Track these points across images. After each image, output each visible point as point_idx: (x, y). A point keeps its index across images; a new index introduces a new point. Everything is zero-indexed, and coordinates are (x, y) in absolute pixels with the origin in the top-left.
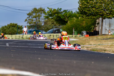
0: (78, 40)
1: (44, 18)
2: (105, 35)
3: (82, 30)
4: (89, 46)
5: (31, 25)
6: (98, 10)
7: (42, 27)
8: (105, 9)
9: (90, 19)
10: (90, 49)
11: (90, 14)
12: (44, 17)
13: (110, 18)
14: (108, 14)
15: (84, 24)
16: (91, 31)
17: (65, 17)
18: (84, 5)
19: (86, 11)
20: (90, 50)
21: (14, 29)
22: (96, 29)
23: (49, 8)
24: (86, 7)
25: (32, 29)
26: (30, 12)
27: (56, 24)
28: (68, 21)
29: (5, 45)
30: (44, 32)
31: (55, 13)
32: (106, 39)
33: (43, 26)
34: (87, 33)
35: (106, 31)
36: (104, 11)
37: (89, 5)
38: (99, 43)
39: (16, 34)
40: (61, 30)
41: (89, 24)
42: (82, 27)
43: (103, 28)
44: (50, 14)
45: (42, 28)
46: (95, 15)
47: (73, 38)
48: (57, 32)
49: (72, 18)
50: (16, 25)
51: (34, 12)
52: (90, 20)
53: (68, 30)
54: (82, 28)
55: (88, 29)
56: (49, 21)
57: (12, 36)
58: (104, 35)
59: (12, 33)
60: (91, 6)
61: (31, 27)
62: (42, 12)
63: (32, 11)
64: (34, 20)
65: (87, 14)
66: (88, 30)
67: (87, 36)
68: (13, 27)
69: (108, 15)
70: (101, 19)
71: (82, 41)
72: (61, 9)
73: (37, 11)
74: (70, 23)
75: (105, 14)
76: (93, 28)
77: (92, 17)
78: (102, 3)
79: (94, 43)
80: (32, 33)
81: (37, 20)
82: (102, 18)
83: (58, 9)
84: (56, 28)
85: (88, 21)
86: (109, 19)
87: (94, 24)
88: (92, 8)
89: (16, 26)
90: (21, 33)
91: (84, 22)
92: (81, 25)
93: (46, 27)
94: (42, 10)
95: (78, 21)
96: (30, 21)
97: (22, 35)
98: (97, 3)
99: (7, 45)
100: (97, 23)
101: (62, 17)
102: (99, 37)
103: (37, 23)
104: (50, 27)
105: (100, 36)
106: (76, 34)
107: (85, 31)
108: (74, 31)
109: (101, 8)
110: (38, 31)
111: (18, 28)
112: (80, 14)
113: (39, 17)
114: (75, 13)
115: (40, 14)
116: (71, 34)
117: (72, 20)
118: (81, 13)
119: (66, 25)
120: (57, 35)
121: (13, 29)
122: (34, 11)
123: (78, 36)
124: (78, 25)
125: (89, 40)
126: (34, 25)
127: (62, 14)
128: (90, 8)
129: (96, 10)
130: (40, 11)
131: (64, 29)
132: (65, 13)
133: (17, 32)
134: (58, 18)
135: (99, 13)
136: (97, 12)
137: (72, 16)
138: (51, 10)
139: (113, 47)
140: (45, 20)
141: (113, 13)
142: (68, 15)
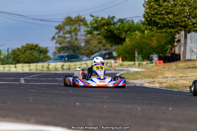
0: (144, 70)
1: (84, 33)
2: (191, 60)
3: (151, 54)
4: (164, 80)
5: (63, 45)
6: (178, 17)
7: (81, 49)
8: (189, 15)
9: (165, 33)
10: (165, 85)
11: (164, 24)
12: (85, 31)
14: (196, 25)
15: (153, 42)
16: (166, 54)
17: (122, 30)
18: (154, 9)
19: (157, 20)
20: (166, 87)
21: (33, 53)
22: (175, 51)
23: (93, 16)
24: (157, 14)
25: (64, 53)
27: (106, 43)
28: (125, 38)
29: (19, 81)
30: (85, 58)
31: (103, 25)
32: (193, 68)
33: (84, 47)
34: (160, 58)
35: (192, 53)
36: (189, 19)
37: (163, 10)
38: (181, 75)
39: (37, 62)
40: (115, 54)
41: (162, 43)
42: (150, 48)
43: (187, 48)
44: (95, 27)
46: (173, 27)
47: (136, 67)
48: (107, 56)
49: (133, 33)
50: (36, 46)
51: (68, 23)
52: (163, 35)
53: (127, 53)
54: (151, 50)
55: (161, 50)
56: (93, 38)
57: (29, 66)
58: (189, 60)
59: (30, 61)
60: (166, 12)
61: (63, 50)
62: (81, 23)
63: (63, 21)
64: (68, 38)
65: (159, 26)
66: (162, 53)
67: (159, 63)
68: (31, 50)
69: (195, 27)
70: (183, 33)
71: (151, 71)
72: (114, 17)
73: (72, 22)
74: (129, 40)
75: (190, 25)
76: (169, 48)
77: (167, 29)
78: (184, 5)
79: (172, 76)
80: (65, 59)
81: (72, 36)
82: (185, 31)
83: (109, 17)
84: (106, 50)
85: (160, 36)
87: (172, 41)
88: (167, 15)
89: (36, 48)
90: (45, 61)
91: (154, 39)
92: (149, 44)
93: (88, 49)
94: (80, 21)
95: (144, 38)
96: (60, 39)
97: (48, 64)
98: (175, 5)
99: (22, 81)
100: (176, 40)
101: (115, 32)
102: (181, 64)
103: (73, 42)
104: (95, 49)
105: (182, 62)
106: (141, 61)
107: (156, 55)
108: (136, 55)
109: (184, 14)
110: (74, 56)
111: (41, 52)
112: (147, 26)
113: (75, 32)
114: (138, 23)
115: (77, 27)
116: (131, 61)
117: (134, 37)
118: (149, 24)
119: (122, 46)
120: (108, 63)
121: (31, 54)
122: (66, 21)
123: (144, 63)
124: (143, 43)
125: (162, 69)
126: (68, 45)
127: (116, 25)
128: (165, 15)
129: (175, 18)
130: (78, 21)
131: (120, 51)
132: (121, 24)
133: (39, 58)
134: (109, 33)
135: (179, 24)
136: (176, 21)
137: (133, 28)
138: (96, 20)
140: (87, 37)
142: (127, 27)
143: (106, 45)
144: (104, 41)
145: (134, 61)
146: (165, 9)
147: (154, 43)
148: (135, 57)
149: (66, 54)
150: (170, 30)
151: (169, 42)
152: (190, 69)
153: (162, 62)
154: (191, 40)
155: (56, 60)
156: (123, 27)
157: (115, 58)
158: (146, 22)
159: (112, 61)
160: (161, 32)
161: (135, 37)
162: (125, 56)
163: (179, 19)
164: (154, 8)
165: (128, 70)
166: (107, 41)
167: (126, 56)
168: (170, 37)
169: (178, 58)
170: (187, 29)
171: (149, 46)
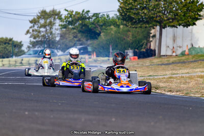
1: (59, 27)
2: (166, 56)
3: (126, 49)
5: (37, 39)
6: (152, 12)
7: (56, 43)
8: (165, 10)
9: (140, 29)
11: (139, 19)
12: (59, 25)
13: (173, 26)
14: (171, 20)
15: (129, 37)
17: (97, 25)
18: (129, 4)
19: (132, 16)
21: (7, 47)
22: (150, 47)
23: (68, 11)
24: (131, 9)
25: (38, 48)
26: (35, 17)
28: (100, 33)
30: (60, 53)
31: (79, 19)
32: (167, 64)
33: (59, 41)
34: (135, 54)
35: (168, 49)
37: (138, 4)
39: (12, 57)
40: (90, 49)
41: (138, 37)
42: (125, 43)
43: (162, 44)
44: (69, 21)
45: (57, 45)
46: (147, 22)
48: (82, 51)
49: (108, 28)
50: (11, 40)
51: (42, 17)
53: (102, 48)
54: (126, 45)
55: (137, 45)
56: (68, 32)
58: (164, 56)
59: (4, 56)
61: (37, 45)
62: (56, 17)
63: (38, 16)
64: (43, 32)
66: (137, 49)
67: (134, 58)
68: (5, 44)
69: (170, 22)
72: (88, 11)
73: (47, 16)
74: (104, 35)
75: (165, 20)
76: (145, 44)
77: (142, 25)
80: (39, 54)
81: (46, 30)
82: (160, 26)
83: (83, 11)
84: (81, 45)
85: (135, 31)
86: (173, 28)
87: (147, 36)
88: (142, 10)
89: (10, 42)
90: (20, 56)
91: (130, 34)
92: (124, 39)
93: (63, 44)
94: (55, 14)
95: (119, 33)
96: (35, 33)
97: (21, 59)
100: (151, 35)
101: (90, 26)
102: (155, 60)
103: (48, 36)
104: (71, 43)
105: (157, 58)
107: (131, 51)
108: (111, 51)
109: (159, 9)
111: (15, 46)
112: (122, 21)
113: (50, 26)
115: (52, 20)
116: (106, 56)
117: (109, 31)
118: (124, 19)
119: (97, 40)
120: (82, 58)
121: (5, 48)
122: (41, 15)
124: (118, 38)
125: (136, 65)
126: (43, 39)
127: (91, 20)
128: (139, 10)
129: (150, 13)
130: (53, 15)
131: (94, 46)
132: (96, 19)
133: (13, 52)
134: (84, 28)
135: (154, 19)
136: (151, 16)
137: (108, 23)
138: (70, 14)
139: (171, 82)
140: (62, 31)
141: (179, 18)
142: (102, 22)
143: (82, 39)
144: (79, 35)
145: (109, 57)
146: (140, 4)
147: (130, 39)
148: (109, 52)
149: (40, 49)
150: (145, 25)
151: (144, 37)
152: (163, 66)
153: (136, 57)
154: (166, 36)
155: (30, 54)
156: (98, 21)
158: (121, 17)
159: (86, 56)
160: (136, 28)
163: (154, 14)
164: (128, 2)
165: (101, 67)
166: (82, 35)
167: (101, 51)
168: (145, 33)
169: (154, 53)
170: (162, 24)
171: (124, 41)
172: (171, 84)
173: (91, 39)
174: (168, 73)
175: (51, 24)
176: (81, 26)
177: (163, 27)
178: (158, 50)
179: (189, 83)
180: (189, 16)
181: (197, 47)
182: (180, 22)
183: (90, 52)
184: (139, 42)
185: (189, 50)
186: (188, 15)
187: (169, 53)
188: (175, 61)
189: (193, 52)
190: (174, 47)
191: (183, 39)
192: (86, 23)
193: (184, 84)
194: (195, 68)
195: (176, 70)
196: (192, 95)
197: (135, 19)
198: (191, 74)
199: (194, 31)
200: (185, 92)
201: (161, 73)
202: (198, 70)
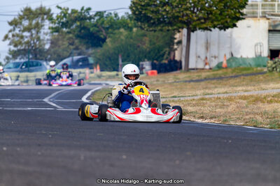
1: (49, 31)
2: (197, 69)
3: (141, 60)
5: (19, 47)
6: (177, 9)
7: (44, 53)
8: (194, 7)
9: (161, 32)
11: (159, 19)
12: (49, 28)
13: (206, 29)
14: (203, 21)
15: (144, 44)
17: (100, 27)
19: (149, 14)
22: (174, 56)
23: (60, 8)
24: (148, 5)
25: (20, 59)
26: (17, 17)
28: (106, 38)
31: (76, 19)
32: (197, 81)
33: (48, 50)
34: (154, 67)
35: (199, 60)
40: (91, 60)
41: (158, 44)
42: (140, 52)
43: (191, 52)
44: (63, 23)
45: (46, 55)
46: (170, 24)
47: (119, 79)
48: (81, 63)
49: (116, 31)
51: (26, 17)
53: (108, 60)
54: (141, 55)
55: (156, 55)
56: (60, 37)
60: (161, 2)
61: (19, 55)
62: (45, 17)
63: (20, 15)
64: (27, 37)
66: (157, 60)
67: (152, 73)
69: (202, 23)
72: (89, 9)
73: (32, 16)
74: (110, 41)
75: (194, 21)
76: (167, 53)
77: (163, 27)
80: (21, 68)
81: (32, 35)
82: (188, 29)
83: (82, 9)
84: (79, 54)
85: (154, 36)
86: (206, 31)
87: (170, 42)
88: (163, 7)
91: (146, 39)
92: (139, 46)
93: (55, 53)
94: (43, 13)
95: (131, 38)
96: (16, 39)
100: (176, 41)
101: (91, 29)
102: (181, 75)
103: (34, 43)
104: (65, 52)
105: (184, 72)
107: (148, 62)
108: (120, 62)
109: (186, 5)
110: (35, 64)
112: (136, 22)
113: (37, 29)
116: (114, 70)
118: (138, 20)
119: (102, 49)
120: (80, 73)
122: (25, 15)
124: (130, 46)
125: (155, 83)
126: (27, 47)
127: (92, 20)
128: (159, 6)
129: (174, 11)
130: (40, 14)
131: (98, 56)
132: (100, 19)
134: (83, 31)
135: (180, 19)
136: (176, 14)
137: (116, 25)
138: (65, 13)
139: (204, 105)
140: (53, 35)
141: (214, 18)
142: (108, 23)
143: (80, 47)
144: (77, 41)
145: (118, 71)
147: (146, 46)
148: (118, 65)
149: (22, 61)
150: (167, 28)
151: (167, 44)
152: (192, 83)
153: (155, 71)
154: (197, 43)
155: (10, 68)
156: (103, 23)
157: (91, 66)
158: (134, 17)
159: (87, 71)
160: (155, 31)
161: (119, 37)
162: (105, 64)
163: (179, 12)
165: (107, 84)
166: (81, 42)
167: (107, 63)
168: (167, 38)
169: (179, 66)
170: (191, 26)
171: (138, 49)
172: (202, 108)
173: (92, 46)
174: (199, 92)
175: (38, 27)
176: (79, 29)
177: (191, 30)
178: (185, 61)
179: (228, 106)
180: (228, 15)
181: (239, 56)
182: (216, 23)
183: (92, 64)
184: (158, 50)
185: (228, 61)
186: (226, 13)
187: (201, 66)
188: (208, 76)
189: (234, 64)
190: (206, 58)
191: (219, 47)
192: (85, 25)
193: (221, 108)
194: (236, 86)
195: (210, 88)
196: (232, 123)
197: (154, 19)
198: (231, 94)
199: (234, 35)
200: (222, 119)
201: (188, 93)
202: (240, 88)
